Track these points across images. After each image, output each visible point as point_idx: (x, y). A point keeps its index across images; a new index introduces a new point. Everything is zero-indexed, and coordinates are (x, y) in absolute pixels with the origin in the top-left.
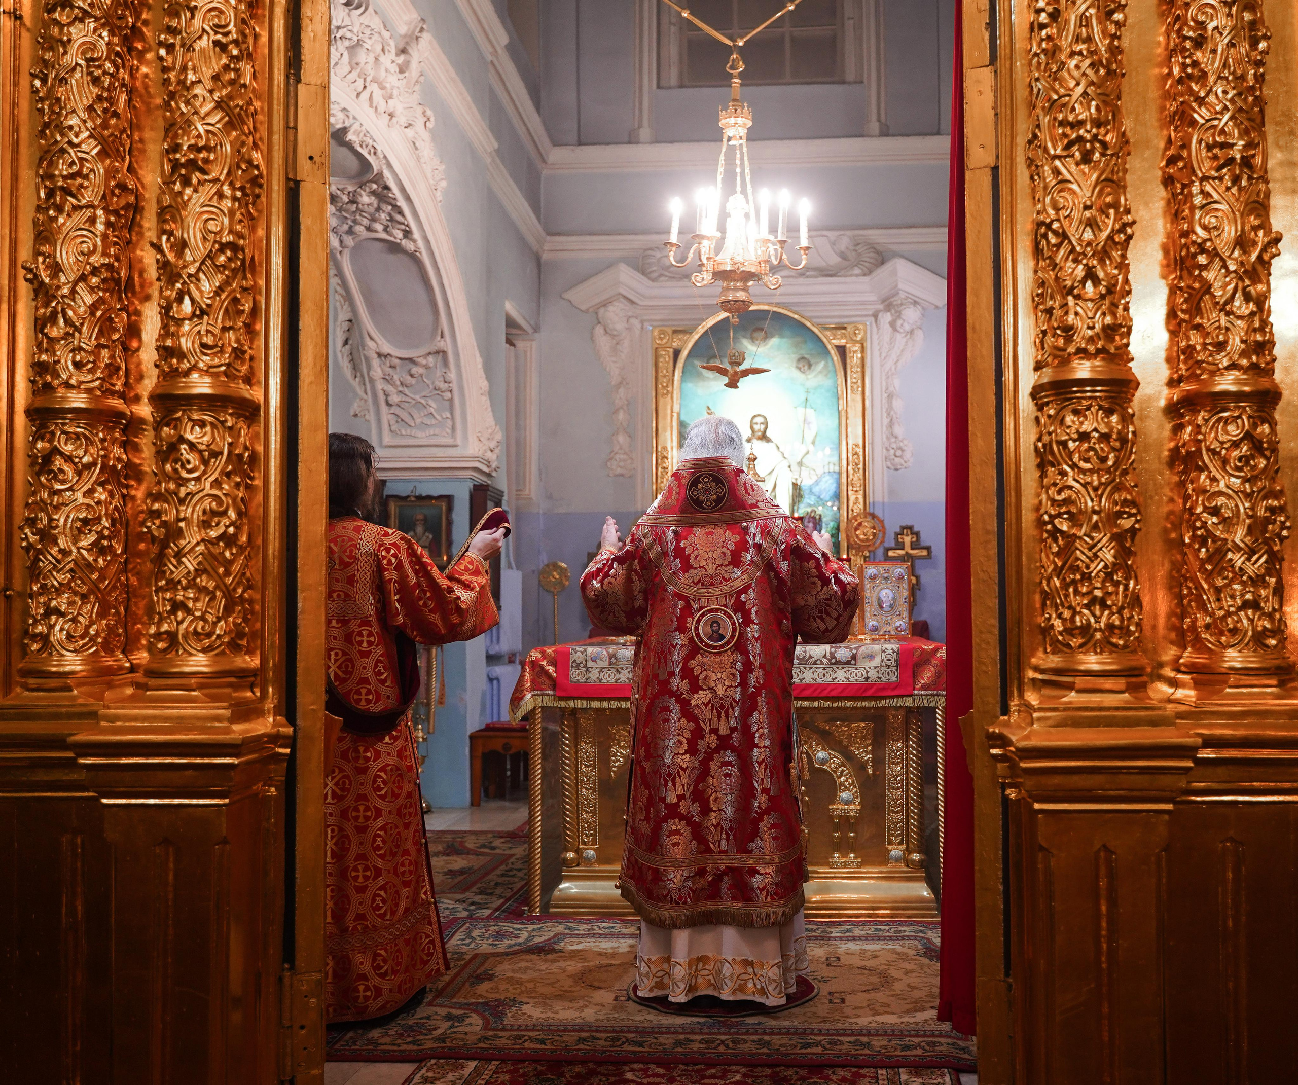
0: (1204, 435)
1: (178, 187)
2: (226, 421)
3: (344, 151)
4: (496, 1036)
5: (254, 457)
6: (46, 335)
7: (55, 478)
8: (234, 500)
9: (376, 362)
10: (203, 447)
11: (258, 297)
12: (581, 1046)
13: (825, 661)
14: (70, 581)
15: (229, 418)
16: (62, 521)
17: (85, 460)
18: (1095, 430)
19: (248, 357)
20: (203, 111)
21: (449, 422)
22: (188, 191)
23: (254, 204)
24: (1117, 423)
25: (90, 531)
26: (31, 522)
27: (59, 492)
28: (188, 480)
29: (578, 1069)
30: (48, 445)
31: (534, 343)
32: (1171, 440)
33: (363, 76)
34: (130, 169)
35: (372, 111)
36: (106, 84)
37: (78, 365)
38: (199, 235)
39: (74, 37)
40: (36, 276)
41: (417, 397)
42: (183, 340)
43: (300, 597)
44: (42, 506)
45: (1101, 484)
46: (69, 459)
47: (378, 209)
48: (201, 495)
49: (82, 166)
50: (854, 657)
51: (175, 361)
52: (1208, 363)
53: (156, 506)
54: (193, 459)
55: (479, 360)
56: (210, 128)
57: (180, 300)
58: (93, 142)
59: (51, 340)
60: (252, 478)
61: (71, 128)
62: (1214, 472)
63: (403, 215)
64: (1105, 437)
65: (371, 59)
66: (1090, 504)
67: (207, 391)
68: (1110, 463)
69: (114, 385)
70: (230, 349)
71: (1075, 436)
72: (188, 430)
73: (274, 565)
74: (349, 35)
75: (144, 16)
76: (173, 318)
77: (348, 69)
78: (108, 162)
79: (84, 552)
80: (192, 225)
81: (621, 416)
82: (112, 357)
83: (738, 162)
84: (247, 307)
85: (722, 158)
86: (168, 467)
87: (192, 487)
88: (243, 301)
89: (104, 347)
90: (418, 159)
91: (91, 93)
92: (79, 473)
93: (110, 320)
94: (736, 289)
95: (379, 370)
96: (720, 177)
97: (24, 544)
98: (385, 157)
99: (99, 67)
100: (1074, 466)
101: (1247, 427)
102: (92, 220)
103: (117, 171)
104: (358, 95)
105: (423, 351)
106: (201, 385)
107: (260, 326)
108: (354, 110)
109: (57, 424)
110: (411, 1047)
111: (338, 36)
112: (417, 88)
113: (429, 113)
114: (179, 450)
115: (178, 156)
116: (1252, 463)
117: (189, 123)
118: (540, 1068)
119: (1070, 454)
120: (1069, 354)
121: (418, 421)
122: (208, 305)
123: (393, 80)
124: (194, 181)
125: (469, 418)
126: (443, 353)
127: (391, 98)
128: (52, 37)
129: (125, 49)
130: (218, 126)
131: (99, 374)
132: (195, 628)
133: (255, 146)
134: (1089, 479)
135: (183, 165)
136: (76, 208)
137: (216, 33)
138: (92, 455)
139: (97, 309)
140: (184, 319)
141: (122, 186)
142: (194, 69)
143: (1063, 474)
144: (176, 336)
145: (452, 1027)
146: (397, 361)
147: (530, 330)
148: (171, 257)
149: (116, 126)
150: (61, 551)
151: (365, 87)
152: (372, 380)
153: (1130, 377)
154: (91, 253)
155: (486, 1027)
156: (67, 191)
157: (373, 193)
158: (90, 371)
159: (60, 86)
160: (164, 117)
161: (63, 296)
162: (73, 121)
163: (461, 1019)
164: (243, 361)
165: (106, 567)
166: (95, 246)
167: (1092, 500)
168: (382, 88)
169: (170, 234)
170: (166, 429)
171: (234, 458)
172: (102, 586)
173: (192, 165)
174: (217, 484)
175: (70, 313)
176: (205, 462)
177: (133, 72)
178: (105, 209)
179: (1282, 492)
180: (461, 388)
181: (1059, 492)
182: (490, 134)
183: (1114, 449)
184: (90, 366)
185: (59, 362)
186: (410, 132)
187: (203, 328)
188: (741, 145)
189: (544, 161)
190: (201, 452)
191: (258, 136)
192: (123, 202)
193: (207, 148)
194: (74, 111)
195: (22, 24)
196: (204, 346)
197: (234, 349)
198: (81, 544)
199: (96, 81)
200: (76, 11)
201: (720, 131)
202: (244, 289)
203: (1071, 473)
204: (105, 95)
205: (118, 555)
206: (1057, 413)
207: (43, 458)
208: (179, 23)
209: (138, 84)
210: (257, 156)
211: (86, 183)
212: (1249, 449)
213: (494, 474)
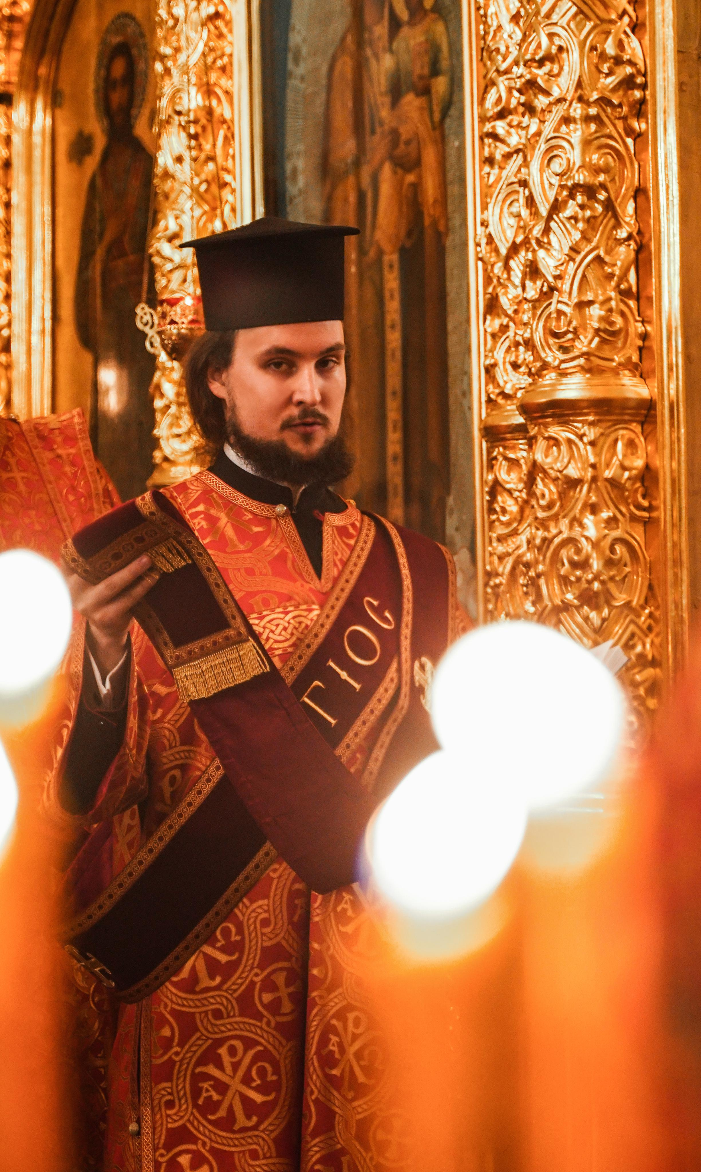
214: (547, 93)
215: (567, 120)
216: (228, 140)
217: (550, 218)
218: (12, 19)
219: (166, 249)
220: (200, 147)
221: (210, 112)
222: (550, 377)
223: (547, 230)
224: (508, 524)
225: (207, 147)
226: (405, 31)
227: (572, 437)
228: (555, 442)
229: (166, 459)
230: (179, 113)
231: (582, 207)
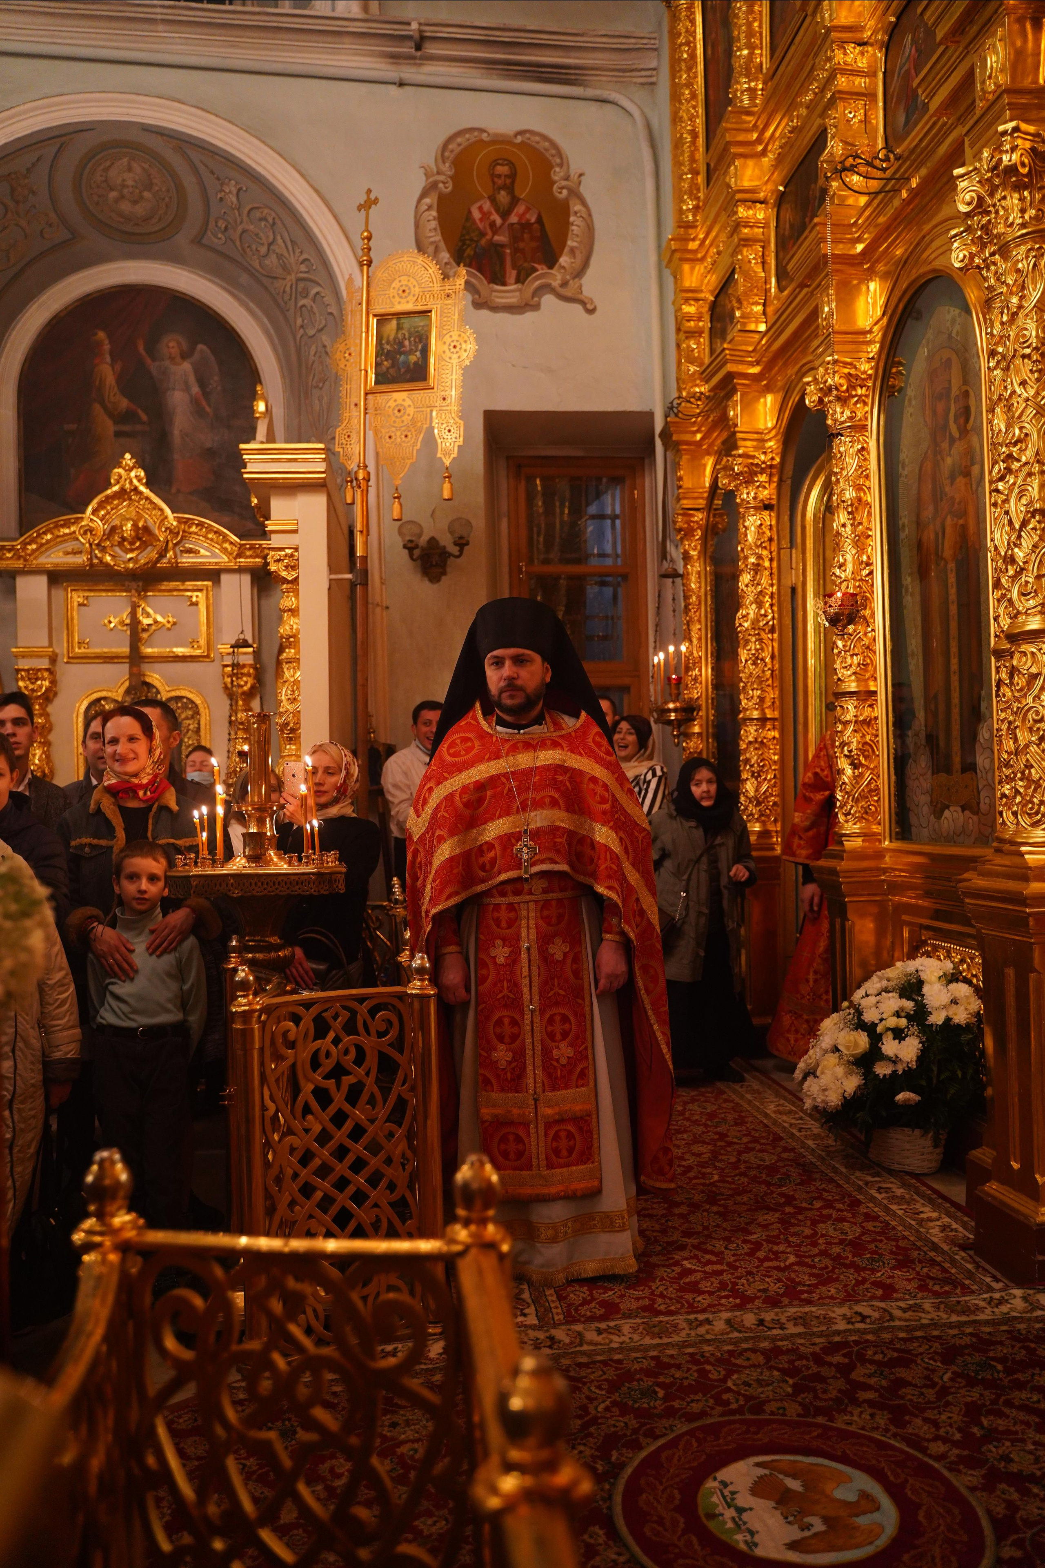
214: (1019, 460)
215: (1030, 474)
216: (869, 514)
217: (1021, 530)
218: (771, 466)
219: (838, 572)
220: (854, 519)
221: (860, 500)
222: (1021, 619)
223: (1019, 537)
224: (1006, 702)
225: (858, 518)
226: (957, 443)
227: (1034, 650)
228: (1024, 654)
229: (839, 679)
230: (844, 502)
231: (1039, 522)
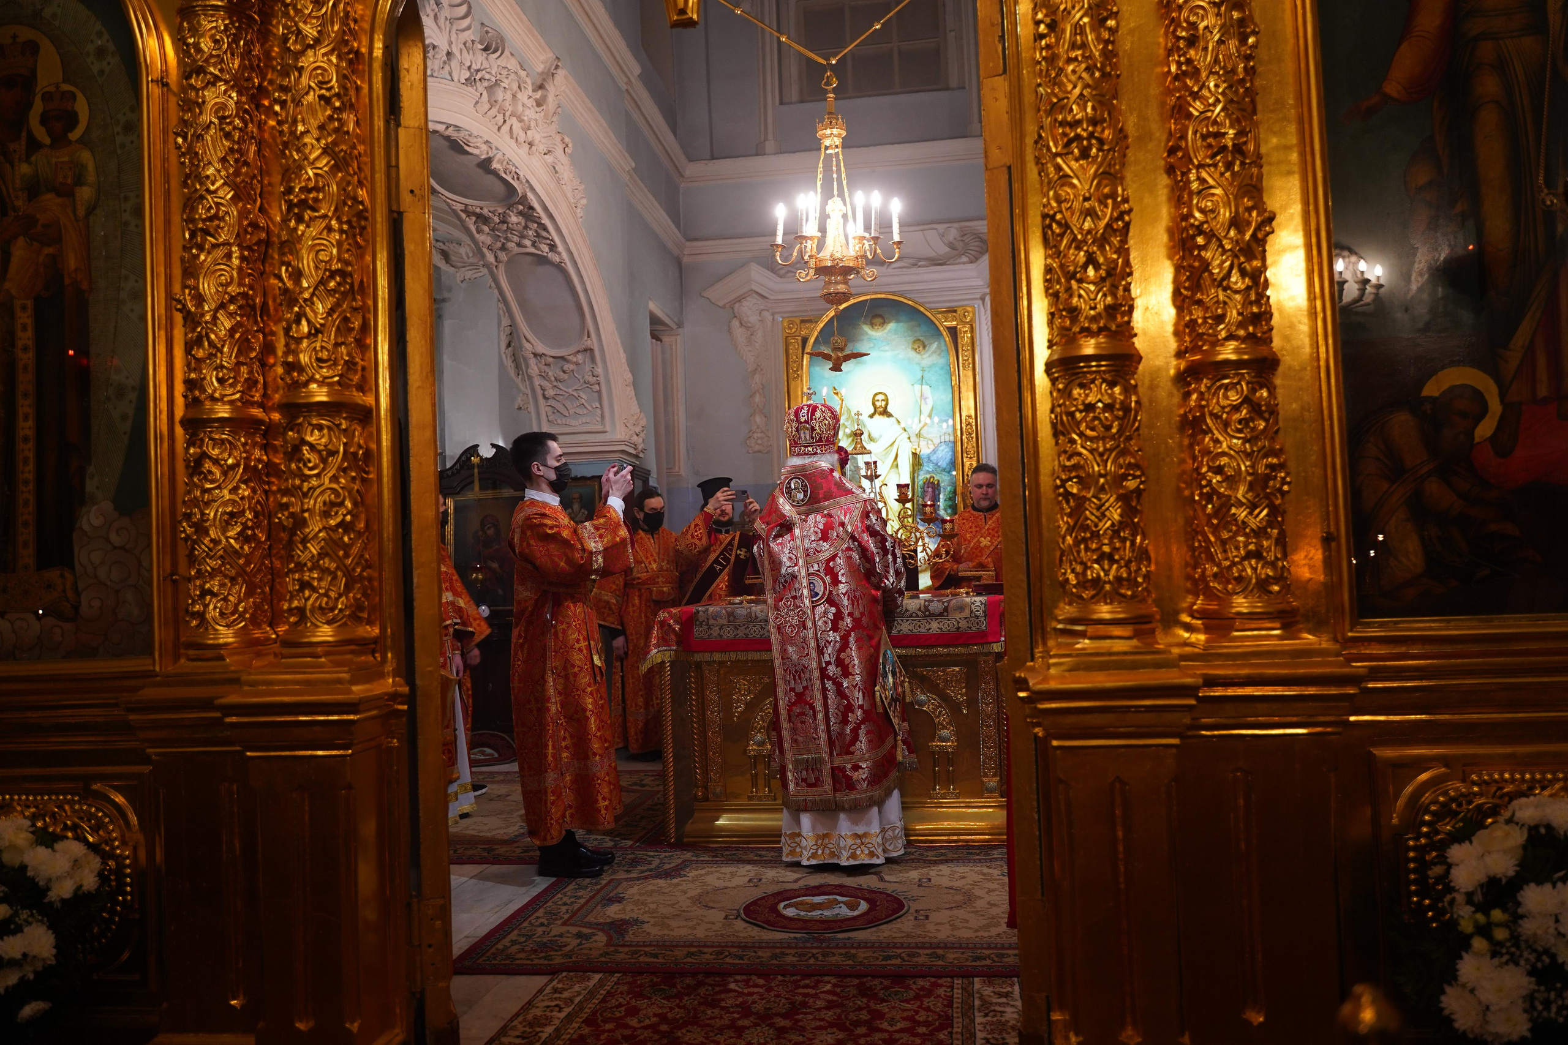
0: (1207, 401)
1: (293, 223)
2: (340, 424)
3: (491, 178)
4: (617, 951)
5: (368, 454)
6: (193, 356)
7: (205, 478)
8: (350, 492)
9: (533, 362)
10: (322, 448)
11: (367, 315)
12: (689, 960)
13: (920, 613)
14: (220, 566)
15: (343, 421)
16: (212, 514)
17: (230, 461)
18: (1100, 401)
19: (360, 368)
20: (312, 157)
21: (599, 411)
22: (302, 227)
23: (361, 235)
24: (1120, 394)
25: (236, 522)
26: (188, 517)
27: (209, 490)
28: (311, 476)
29: (688, 981)
30: (199, 450)
31: (678, 338)
32: (1180, 406)
33: (503, 112)
34: (261, 209)
35: (512, 142)
36: (236, 138)
37: (221, 381)
38: (312, 264)
39: (207, 99)
40: (184, 306)
41: (570, 390)
42: (301, 356)
43: (415, 573)
44: (195, 502)
45: (1106, 450)
46: (216, 462)
47: (526, 227)
48: (322, 488)
49: (218, 210)
50: (946, 609)
51: (296, 374)
52: (1209, 335)
53: (285, 500)
54: (314, 458)
55: (623, 355)
56: (319, 171)
57: (298, 322)
58: (227, 189)
59: (198, 360)
60: (367, 473)
61: (208, 177)
62: (1217, 435)
63: (548, 232)
64: (1108, 407)
65: (509, 96)
66: (1096, 468)
67: (324, 399)
68: (1114, 430)
69: (253, 397)
70: (342, 362)
71: (1081, 407)
72: (309, 433)
73: (389, 547)
74: (487, 76)
75: (269, 76)
76: (293, 337)
77: (488, 106)
78: (240, 205)
79: (232, 541)
80: (305, 256)
81: (757, 399)
82: (251, 372)
83: (834, 168)
84: (357, 324)
85: (821, 165)
86: (293, 466)
87: (314, 482)
88: (353, 319)
89: (243, 364)
90: (558, 181)
91: (223, 145)
92: (225, 473)
93: (248, 340)
94: (837, 283)
95: (536, 368)
96: (819, 183)
97: (183, 535)
98: (527, 181)
99: (230, 123)
100: (1081, 435)
101: (1245, 392)
102: (229, 256)
103: (249, 212)
104: (499, 128)
105: (573, 349)
106: (320, 395)
107: (370, 341)
108: (496, 140)
109: (205, 432)
110: (542, 961)
111: (478, 78)
112: (554, 119)
113: (567, 140)
114: (301, 451)
115: (292, 197)
116: (1251, 425)
117: (301, 168)
118: (655, 980)
119: (1078, 424)
120: (1074, 333)
121: (571, 412)
122: (321, 325)
123: (530, 114)
124: (307, 217)
125: (616, 408)
126: (589, 351)
127: (529, 129)
128: (190, 100)
129: (253, 106)
130: (326, 169)
131: (239, 388)
132: (320, 605)
133: (360, 184)
134: (1095, 446)
135: (296, 205)
136: (215, 246)
137: (321, 88)
138: (235, 458)
139: (236, 332)
140: (302, 338)
141: (254, 225)
142: (303, 121)
143: (1073, 441)
144: (296, 353)
145: (580, 944)
146: (551, 360)
147: (674, 327)
148: (289, 284)
149: (246, 174)
150: (212, 540)
151: (505, 121)
152: (530, 378)
153: (1133, 352)
154: (228, 284)
155: (608, 944)
156: (206, 232)
157: (520, 213)
158: (231, 385)
159: (198, 142)
160: (281, 164)
161: (206, 323)
162: (210, 171)
163: (588, 937)
164: (356, 372)
165: (252, 553)
166: (232, 277)
167: (1098, 465)
168: (521, 121)
169: (288, 264)
170: (290, 433)
171: (350, 456)
172: (248, 570)
173: (303, 204)
174: (334, 479)
175: (213, 336)
176: (324, 461)
177: (260, 125)
178: (239, 245)
179: (1281, 450)
180: (608, 381)
181: (1069, 459)
182: (627, 155)
183: (1117, 418)
184: (231, 381)
185: (204, 378)
186: (549, 159)
187: (318, 345)
188: (837, 154)
189: (682, 176)
190: (319, 452)
191: (363, 175)
192: (255, 239)
193: (316, 189)
194: (210, 163)
195: (169, 89)
196: (319, 360)
197: (346, 362)
198: (229, 534)
199: (228, 136)
200: (208, 76)
201: (818, 142)
202: (355, 309)
203: (1079, 442)
204: (236, 147)
205: (262, 543)
206: (1065, 388)
207: (195, 461)
208: (290, 81)
209: (266, 136)
210: (362, 193)
211: (222, 224)
212: (1248, 412)
213: (641, 455)
